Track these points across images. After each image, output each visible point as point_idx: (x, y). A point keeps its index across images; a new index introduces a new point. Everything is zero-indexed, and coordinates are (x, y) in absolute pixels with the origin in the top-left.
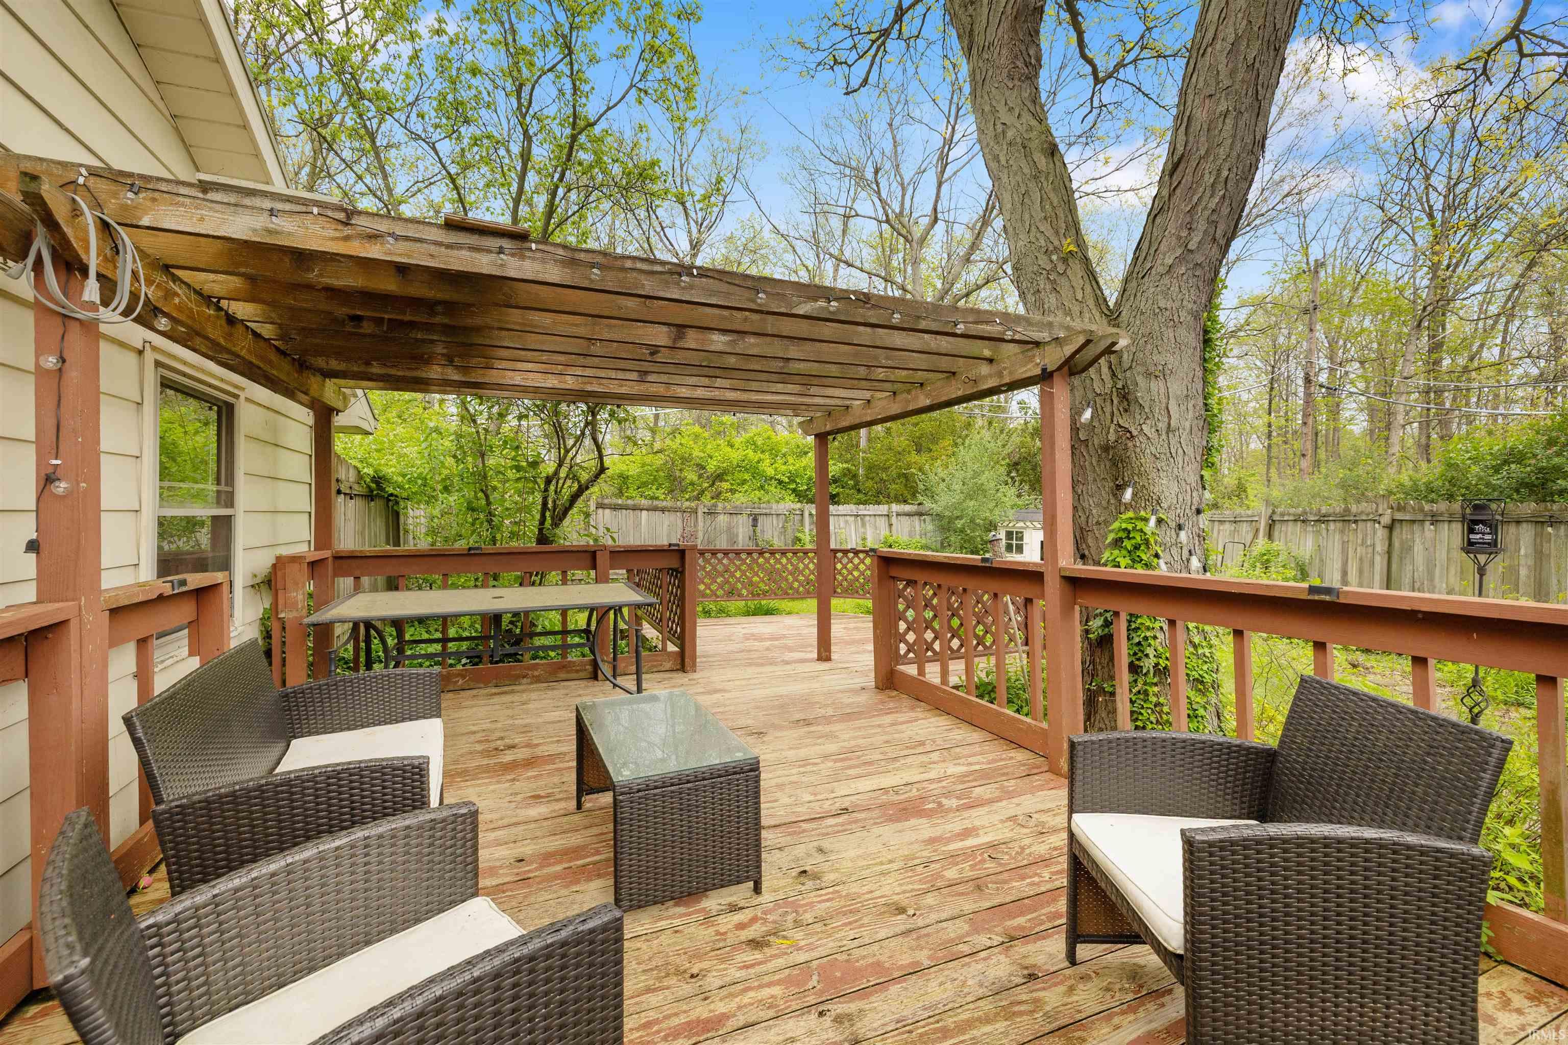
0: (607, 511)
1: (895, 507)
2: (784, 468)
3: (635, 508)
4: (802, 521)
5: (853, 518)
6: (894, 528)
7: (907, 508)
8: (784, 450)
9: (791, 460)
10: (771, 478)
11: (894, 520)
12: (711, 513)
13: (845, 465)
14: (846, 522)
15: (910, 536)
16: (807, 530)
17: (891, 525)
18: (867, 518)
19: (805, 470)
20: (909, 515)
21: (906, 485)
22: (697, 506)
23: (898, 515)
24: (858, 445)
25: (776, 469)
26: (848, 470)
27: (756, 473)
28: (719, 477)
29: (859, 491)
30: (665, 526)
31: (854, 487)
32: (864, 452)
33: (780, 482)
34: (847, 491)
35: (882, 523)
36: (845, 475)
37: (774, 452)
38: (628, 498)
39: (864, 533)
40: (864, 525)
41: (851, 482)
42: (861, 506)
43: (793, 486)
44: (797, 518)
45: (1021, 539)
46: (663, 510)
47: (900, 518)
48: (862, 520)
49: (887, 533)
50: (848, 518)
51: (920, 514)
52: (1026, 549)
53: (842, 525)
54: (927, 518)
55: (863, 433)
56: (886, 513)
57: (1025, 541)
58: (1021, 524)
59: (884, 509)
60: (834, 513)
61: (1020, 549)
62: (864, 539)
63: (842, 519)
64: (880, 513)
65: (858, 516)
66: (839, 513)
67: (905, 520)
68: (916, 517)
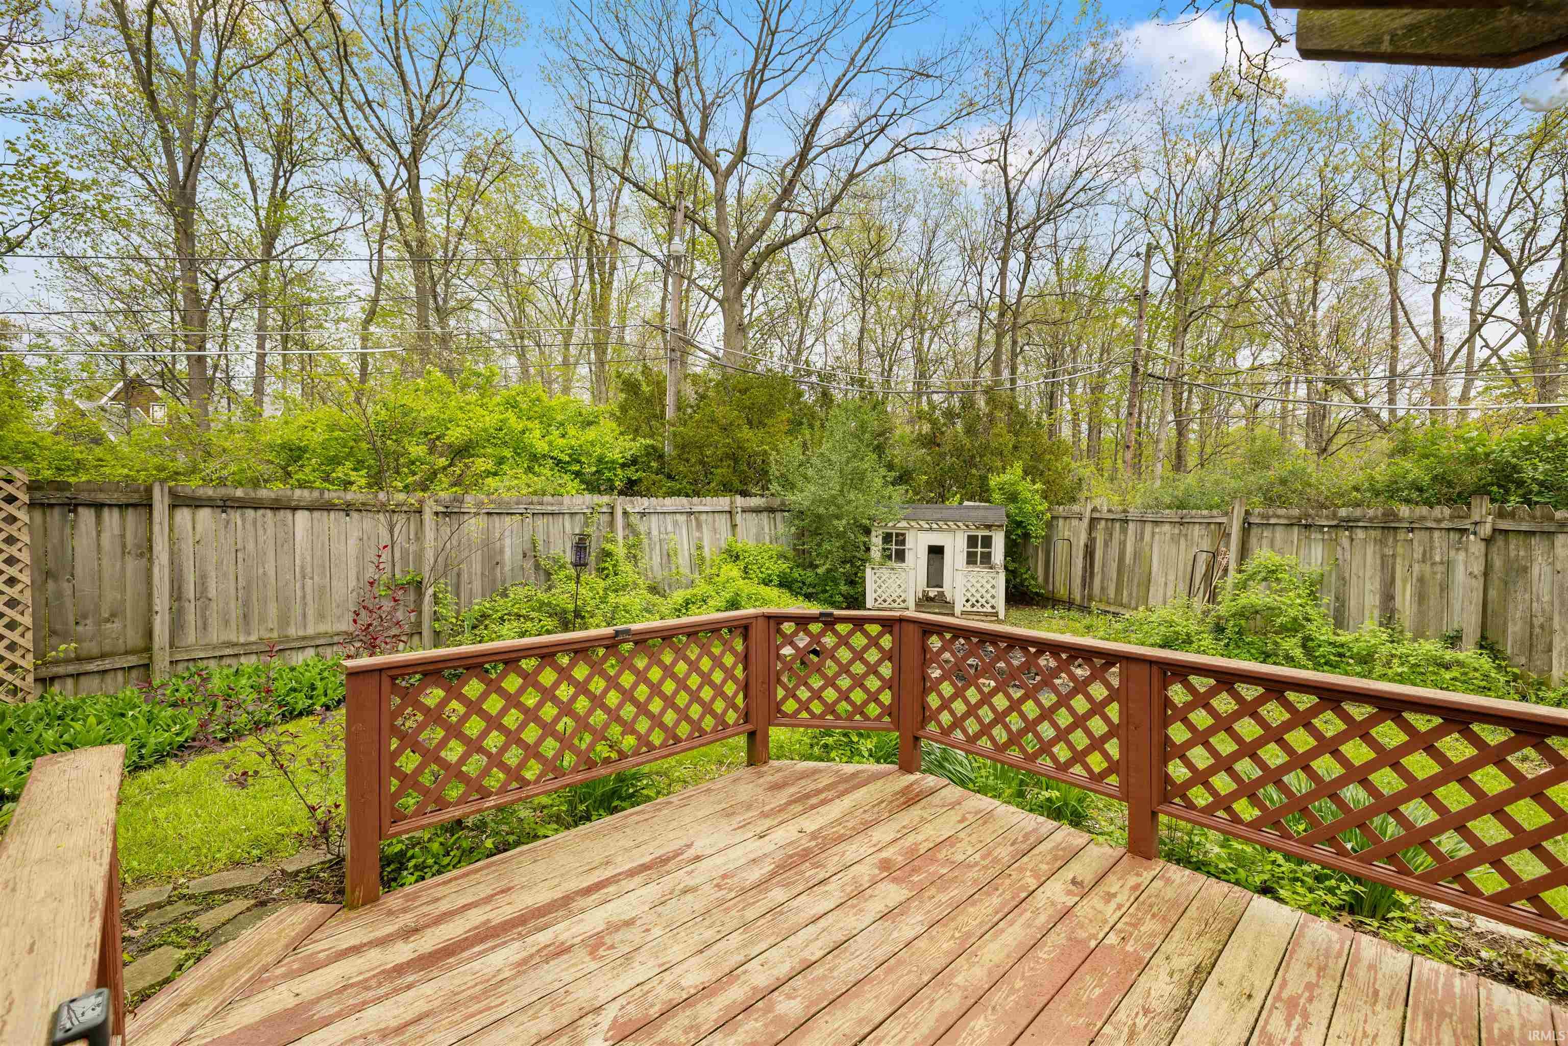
0: (204, 514)
1: (739, 501)
2: (562, 442)
3: (276, 506)
4: (612, 524)
5: (685, 517)
6: (739, 529)
7: (755, 502)
8: (560, 418)
9: (572, 431)
10: (544, 456)
11: (739, 518)
12: (450, 513)
13: (648, 442)
14: (676, 523)
15: (758, 541)
16: (620, 538)
17: (734, 526)
18: (703, 517)
19: (593, 445)
20: (757, 511)
21: (735, 471)
22: (421, 502)
23: (743, 511)
24: (662, 416)
25: (550, 444)
26: (653, 447)
27: (519, 449)
28: (462, 451)
29: (670, 477)
30: (352, 542)
32: (670, 423)
33: (558, 462)
35: (723, 522)
36: (648, 455)
37: (546, 419)
38: (301, 485)
39: (700, 539)
40: (699, 526)
42: (695, 500)
44: (605, 518)
45: (903, 542)
46: (348, 509)
47: (748, 516)
48: (697, 519)
49: (730, 538)
50: (678, 516)
51: (771, 510)
52: (909, 556)
53: (670, 528)
54: (779, 515)
55: (670, 400)
56: (727, 509)
57: (907, 546)
58: (903, 524)
59: (723, 502)
60: (659, 510)
61: (901, 556)
62: (700, 548)
63: (669, 518)
64: (719, 508)
65: (691, 513)
66: (665, 510)
67: (752, 518)
68: (765, 514)
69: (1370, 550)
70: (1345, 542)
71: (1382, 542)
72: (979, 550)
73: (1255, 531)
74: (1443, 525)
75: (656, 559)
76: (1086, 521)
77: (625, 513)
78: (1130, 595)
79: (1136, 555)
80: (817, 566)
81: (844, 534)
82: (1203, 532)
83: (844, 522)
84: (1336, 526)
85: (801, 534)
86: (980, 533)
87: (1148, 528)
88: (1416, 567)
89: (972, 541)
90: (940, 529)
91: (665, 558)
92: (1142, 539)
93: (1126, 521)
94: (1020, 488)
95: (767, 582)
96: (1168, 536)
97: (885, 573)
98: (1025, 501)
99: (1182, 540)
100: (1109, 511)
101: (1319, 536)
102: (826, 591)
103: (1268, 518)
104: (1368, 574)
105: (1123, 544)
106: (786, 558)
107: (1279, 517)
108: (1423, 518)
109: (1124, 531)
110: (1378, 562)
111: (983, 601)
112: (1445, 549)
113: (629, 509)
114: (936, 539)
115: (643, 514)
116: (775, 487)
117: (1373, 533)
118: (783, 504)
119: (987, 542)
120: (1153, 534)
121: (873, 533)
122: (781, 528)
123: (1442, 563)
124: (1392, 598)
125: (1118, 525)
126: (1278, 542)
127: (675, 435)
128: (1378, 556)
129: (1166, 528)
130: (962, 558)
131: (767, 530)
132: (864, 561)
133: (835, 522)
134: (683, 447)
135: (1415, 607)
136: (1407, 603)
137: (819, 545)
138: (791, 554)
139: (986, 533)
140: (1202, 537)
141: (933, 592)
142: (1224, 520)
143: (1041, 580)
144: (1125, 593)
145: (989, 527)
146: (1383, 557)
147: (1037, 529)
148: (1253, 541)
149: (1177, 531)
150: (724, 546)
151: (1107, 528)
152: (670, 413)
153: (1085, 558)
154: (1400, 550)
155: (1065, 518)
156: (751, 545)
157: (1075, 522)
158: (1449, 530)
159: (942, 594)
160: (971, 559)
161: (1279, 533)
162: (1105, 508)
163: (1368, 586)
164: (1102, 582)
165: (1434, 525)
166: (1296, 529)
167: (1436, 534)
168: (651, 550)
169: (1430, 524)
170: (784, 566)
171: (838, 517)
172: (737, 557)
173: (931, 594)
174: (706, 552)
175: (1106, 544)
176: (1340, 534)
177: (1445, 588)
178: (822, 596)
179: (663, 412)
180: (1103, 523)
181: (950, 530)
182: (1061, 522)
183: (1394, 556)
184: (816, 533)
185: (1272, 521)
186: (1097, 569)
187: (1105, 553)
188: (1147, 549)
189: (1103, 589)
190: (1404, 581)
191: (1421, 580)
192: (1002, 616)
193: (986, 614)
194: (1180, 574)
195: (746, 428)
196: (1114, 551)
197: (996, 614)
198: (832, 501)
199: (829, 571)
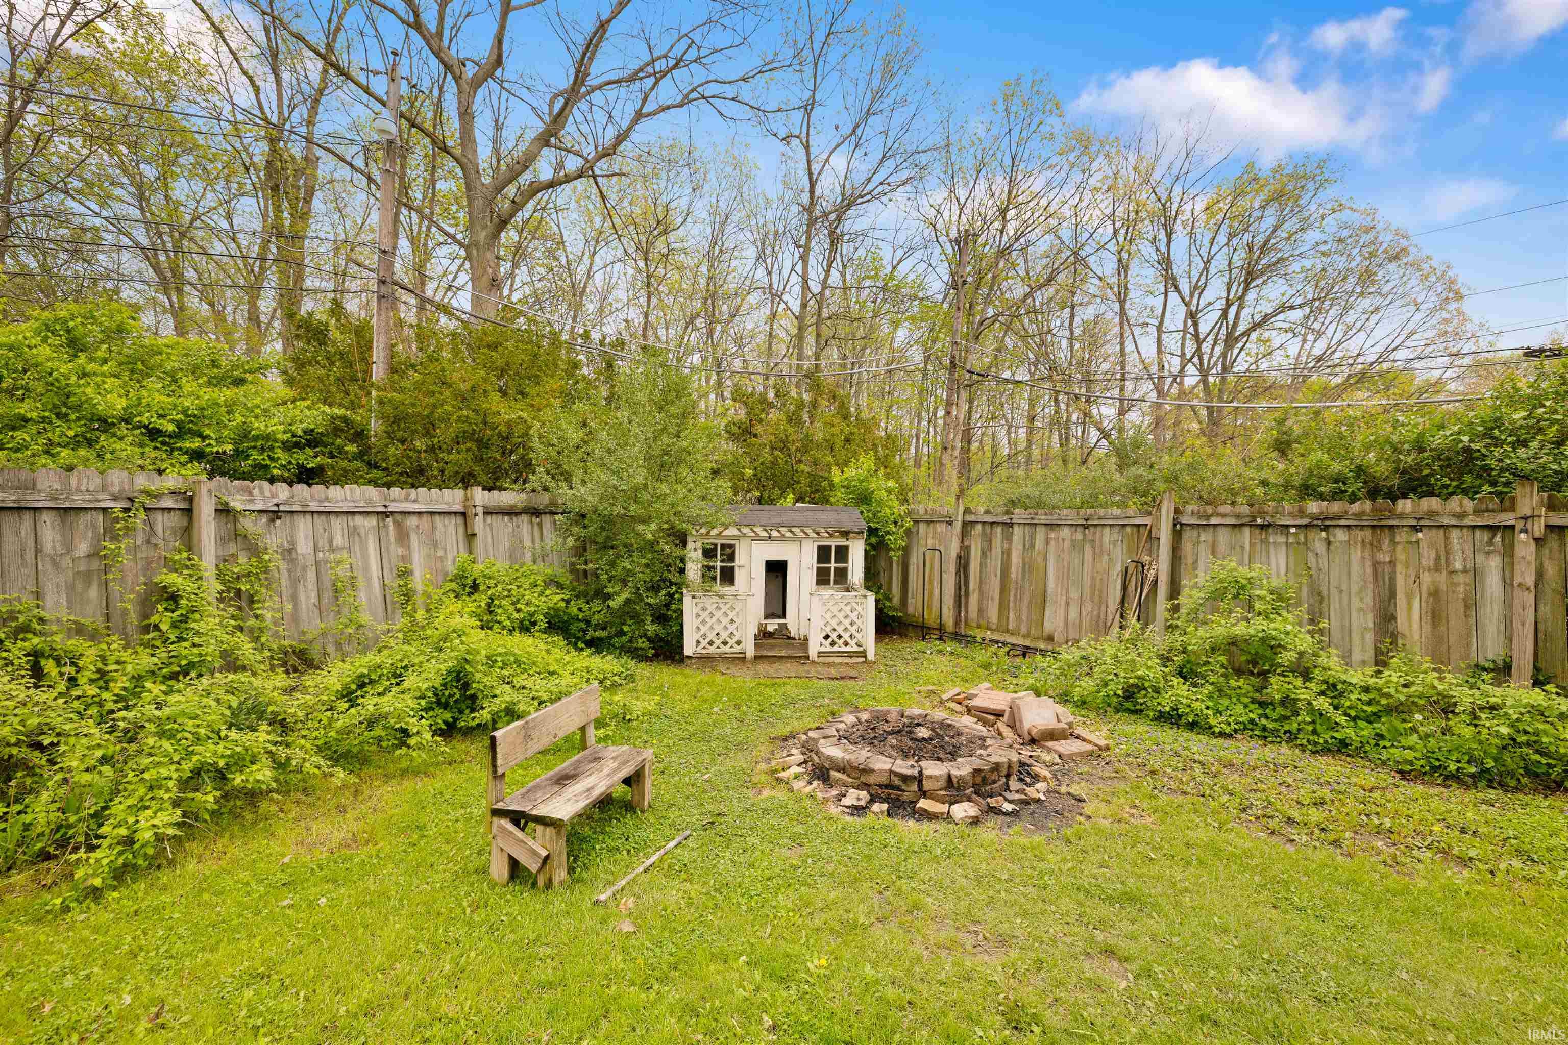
1: (479, 496)
4: (186, 532)
5: (373, 521)
6: (479, 542)
7: (508, 498)
11: (478, 524)
13: (337, 411)
14: (353, 532)
15: (513, 558)
16: (208, 563)
17: (470, 537)
18: (413, 521)
19: (228, 411)
20: (510, 512)
23: (487, 513)
24: (366, 378)
26: (344, 419)
29: (376, 462)
31: (360, 455)
32: (379, 389)
34: (344, 464)
35: (450, 530)
36: (337, 431)
39: (406, 559)
40: (403, 537)
41: (352, 448)
42: (396, 491)
43: (194, 444)
45: (731, 557)
47: (492, 520)
48: (398, 525)
49: (464, 555)
50: (359, 520)
51: (534, 512)
52: (740, 576)
53: (339, 541)
54: (547, 520)
55: (378, 355)
56: (458, 508)
57: (737, 562)
58: (732, 531)
59: (452, 498)
60: (314, 506)
61: (728, 576)
62: (405, 574)
63: (337, 524)
64: (444, 508)
65: (386, 515)
66: (328, 506)
67: (503, 525)
68: (525, 518)
69: (1356, 554)
70: (1320, 547)
71: (1375, 546)
72: (833, 565)
73: (1187, 535)
74: (1467, 521)
75: (308, 596)
76: (958, 526)
77: (224, 511)
78: (1019, 618)
79: (1027, 567)
80: (609, 597)
81: (652, 546)
82: (1116, 537)
83: (653, 526)
84: (1306, 526)
85: (580, 551)
86: (833, 543)
87: (1040, 533)
88: (1426, 578)
89: (823, 554)
90: (782, 539)
91: (328, 595)
92: (1033, 545)
93: (1011, 525)
94: (873, 486)
95: (526, 627)
96: (1067, 544)
97: (709, 602)
98: (880, 503)
99: (1088, 548)
100: (987, 512)
101: (1281, 539)
102: (622, 633)
103: (1208, 517)
104: (1355, 588)
105: (1007, 554)
106: (560, 586)
107: (1224, 516)
108: (1432, 514)
109: (1008, 538)
110: (1369, 571)
111: (846, 636)
112: (1469, 552)
113: (237, 503)
114: (775, 552)
115: (275, 515)
116: (539, 477)
117: (1359, 534)
118: (553, 503)
119: (842, 553)
120: (1047, 542)
121: (690, 545)
122: (551, 539)
123: (1465, 571)
124: (1393, 618)
125: (999, 530)
126: (1222, 547)
127: (381, 402)
128: (1368, 564)
129: (1066, 532)
130: (810, 576)
131: (527, 543)
132: (679, 586)
133: (640, 528)
134: (397, 420)
135: (1427, 628)
136: (1416, 626)
137: (612, 564)
138: (566, 579)
139: (842, 542)
140: (1115, 543)
141: (772, 625)
142: (1147, 520)
143: (896, 600)
144: (1012, 616)
145: (845, 534)
146: (1376, 565)
147: (895, 540)
148: (1187, 547)
149: (1079, 536)
150: (452, 569)
151: (984, 533)
152: (378, 372)
153: (958, 572)
154: (1401, 556)
155: (928, 522)
156: (501, 566)
157: (941, 528)
158: (1473, 527)
159: (784, 627)
160: (822, 578)
161: (1223, 536)
162: (982, 510)
163: (1356, 603)
164: (980, 602)
165: (1454, 522)
166: (1247, 530)
167: (1455, 534)
168: (295, 582)
169: (1447, 521)
170: (555, 599)
171: (646, 521)
172: (475, 587)
173: (770, 629)
174: (419, 581)
175: (984, 554)
176: (1312, 534)
177: (1471, 604)
178: (617, 641)
179: (368, 373)
180: (979, 527)
181: (795, 539)
182: (922, 527)
183: (1392, 563)
184: (605, 547)
185: (1214, 521)
186: (972, 585)
187: (982, 565)
188: (1040, 559)
189: (980, 611)
190: (1409, 597)
191: (1435, 594)
192: (871, 656)
193: (850, 655)
194: (1087, 590)
195: (496, 396)
196: (995, 563)
197: (863, 654)
198: (633, 495)
199: (628, 601)
